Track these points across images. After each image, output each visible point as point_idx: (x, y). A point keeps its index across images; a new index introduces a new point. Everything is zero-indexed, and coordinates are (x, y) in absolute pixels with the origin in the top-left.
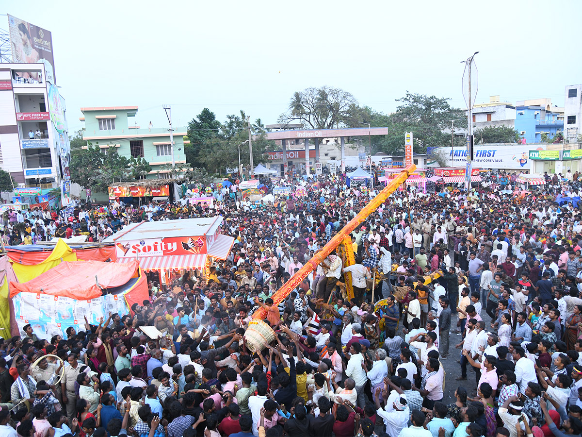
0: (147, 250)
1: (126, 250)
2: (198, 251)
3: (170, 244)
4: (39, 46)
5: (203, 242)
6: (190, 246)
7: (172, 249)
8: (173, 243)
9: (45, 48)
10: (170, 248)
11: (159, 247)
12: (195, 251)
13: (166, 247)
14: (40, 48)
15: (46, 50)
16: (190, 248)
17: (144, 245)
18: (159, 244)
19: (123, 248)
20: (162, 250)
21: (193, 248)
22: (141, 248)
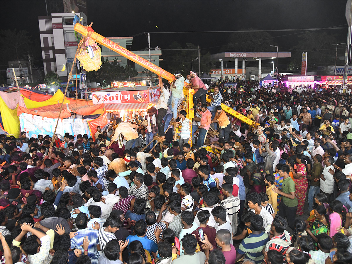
0: (112, 100)
1: (98, 99)
2: (144, 100)
3: (126, 95)
4: (80, 4)
5: (147, 94)
6: (138, 97)
7: (127, 99)
8: (128, 95)
9: (83, 6)
10: (126, 98)
11: (119, 98)
12: (142, 101)
13: (123, 97)
14: (80, 6)
15: (83, 7)
16: (138, 99)
17: (110, 96)
18: (119, 95)
19: (97, 98)
20: (121, 99)
21: (140, 99)
22: (108, 98)
